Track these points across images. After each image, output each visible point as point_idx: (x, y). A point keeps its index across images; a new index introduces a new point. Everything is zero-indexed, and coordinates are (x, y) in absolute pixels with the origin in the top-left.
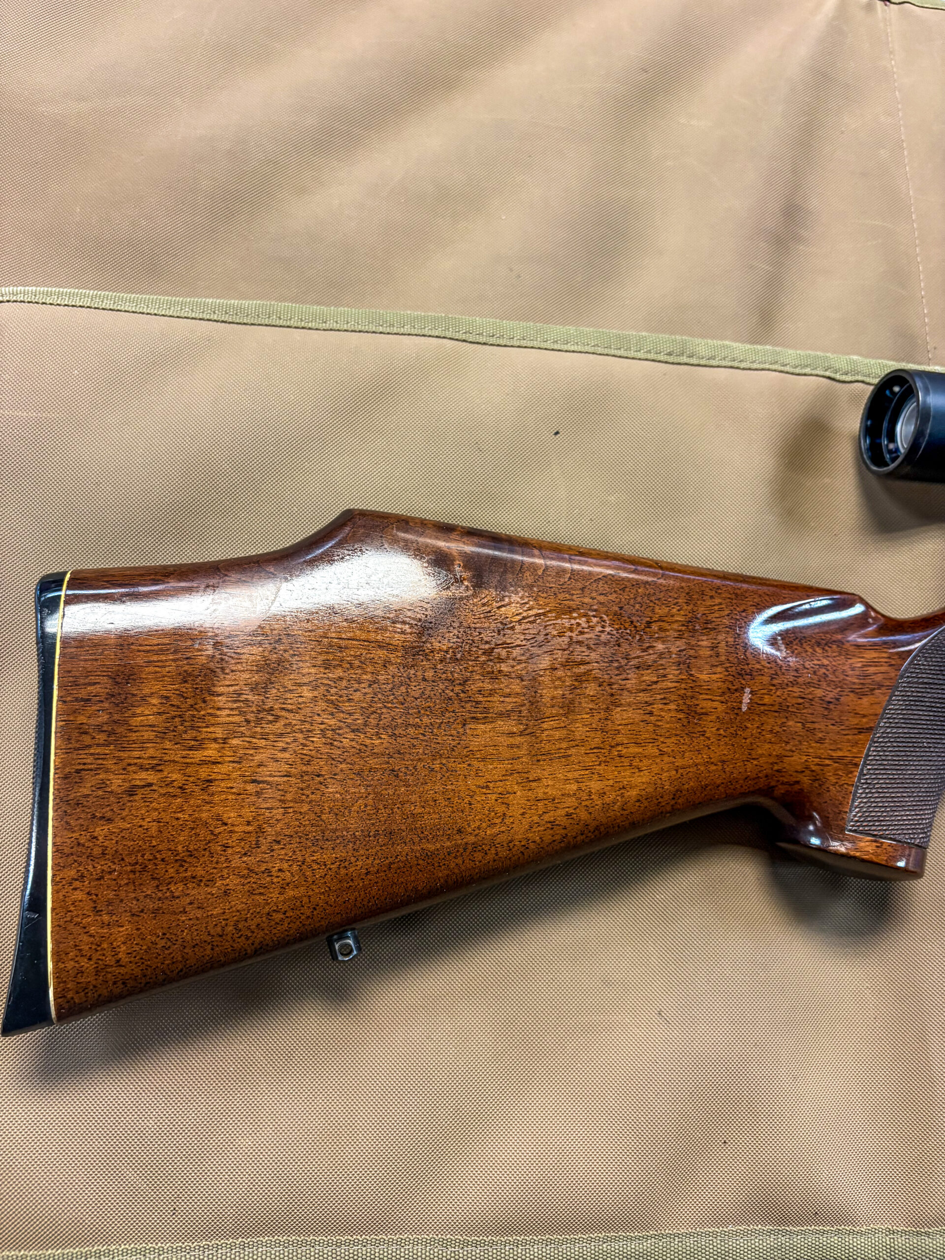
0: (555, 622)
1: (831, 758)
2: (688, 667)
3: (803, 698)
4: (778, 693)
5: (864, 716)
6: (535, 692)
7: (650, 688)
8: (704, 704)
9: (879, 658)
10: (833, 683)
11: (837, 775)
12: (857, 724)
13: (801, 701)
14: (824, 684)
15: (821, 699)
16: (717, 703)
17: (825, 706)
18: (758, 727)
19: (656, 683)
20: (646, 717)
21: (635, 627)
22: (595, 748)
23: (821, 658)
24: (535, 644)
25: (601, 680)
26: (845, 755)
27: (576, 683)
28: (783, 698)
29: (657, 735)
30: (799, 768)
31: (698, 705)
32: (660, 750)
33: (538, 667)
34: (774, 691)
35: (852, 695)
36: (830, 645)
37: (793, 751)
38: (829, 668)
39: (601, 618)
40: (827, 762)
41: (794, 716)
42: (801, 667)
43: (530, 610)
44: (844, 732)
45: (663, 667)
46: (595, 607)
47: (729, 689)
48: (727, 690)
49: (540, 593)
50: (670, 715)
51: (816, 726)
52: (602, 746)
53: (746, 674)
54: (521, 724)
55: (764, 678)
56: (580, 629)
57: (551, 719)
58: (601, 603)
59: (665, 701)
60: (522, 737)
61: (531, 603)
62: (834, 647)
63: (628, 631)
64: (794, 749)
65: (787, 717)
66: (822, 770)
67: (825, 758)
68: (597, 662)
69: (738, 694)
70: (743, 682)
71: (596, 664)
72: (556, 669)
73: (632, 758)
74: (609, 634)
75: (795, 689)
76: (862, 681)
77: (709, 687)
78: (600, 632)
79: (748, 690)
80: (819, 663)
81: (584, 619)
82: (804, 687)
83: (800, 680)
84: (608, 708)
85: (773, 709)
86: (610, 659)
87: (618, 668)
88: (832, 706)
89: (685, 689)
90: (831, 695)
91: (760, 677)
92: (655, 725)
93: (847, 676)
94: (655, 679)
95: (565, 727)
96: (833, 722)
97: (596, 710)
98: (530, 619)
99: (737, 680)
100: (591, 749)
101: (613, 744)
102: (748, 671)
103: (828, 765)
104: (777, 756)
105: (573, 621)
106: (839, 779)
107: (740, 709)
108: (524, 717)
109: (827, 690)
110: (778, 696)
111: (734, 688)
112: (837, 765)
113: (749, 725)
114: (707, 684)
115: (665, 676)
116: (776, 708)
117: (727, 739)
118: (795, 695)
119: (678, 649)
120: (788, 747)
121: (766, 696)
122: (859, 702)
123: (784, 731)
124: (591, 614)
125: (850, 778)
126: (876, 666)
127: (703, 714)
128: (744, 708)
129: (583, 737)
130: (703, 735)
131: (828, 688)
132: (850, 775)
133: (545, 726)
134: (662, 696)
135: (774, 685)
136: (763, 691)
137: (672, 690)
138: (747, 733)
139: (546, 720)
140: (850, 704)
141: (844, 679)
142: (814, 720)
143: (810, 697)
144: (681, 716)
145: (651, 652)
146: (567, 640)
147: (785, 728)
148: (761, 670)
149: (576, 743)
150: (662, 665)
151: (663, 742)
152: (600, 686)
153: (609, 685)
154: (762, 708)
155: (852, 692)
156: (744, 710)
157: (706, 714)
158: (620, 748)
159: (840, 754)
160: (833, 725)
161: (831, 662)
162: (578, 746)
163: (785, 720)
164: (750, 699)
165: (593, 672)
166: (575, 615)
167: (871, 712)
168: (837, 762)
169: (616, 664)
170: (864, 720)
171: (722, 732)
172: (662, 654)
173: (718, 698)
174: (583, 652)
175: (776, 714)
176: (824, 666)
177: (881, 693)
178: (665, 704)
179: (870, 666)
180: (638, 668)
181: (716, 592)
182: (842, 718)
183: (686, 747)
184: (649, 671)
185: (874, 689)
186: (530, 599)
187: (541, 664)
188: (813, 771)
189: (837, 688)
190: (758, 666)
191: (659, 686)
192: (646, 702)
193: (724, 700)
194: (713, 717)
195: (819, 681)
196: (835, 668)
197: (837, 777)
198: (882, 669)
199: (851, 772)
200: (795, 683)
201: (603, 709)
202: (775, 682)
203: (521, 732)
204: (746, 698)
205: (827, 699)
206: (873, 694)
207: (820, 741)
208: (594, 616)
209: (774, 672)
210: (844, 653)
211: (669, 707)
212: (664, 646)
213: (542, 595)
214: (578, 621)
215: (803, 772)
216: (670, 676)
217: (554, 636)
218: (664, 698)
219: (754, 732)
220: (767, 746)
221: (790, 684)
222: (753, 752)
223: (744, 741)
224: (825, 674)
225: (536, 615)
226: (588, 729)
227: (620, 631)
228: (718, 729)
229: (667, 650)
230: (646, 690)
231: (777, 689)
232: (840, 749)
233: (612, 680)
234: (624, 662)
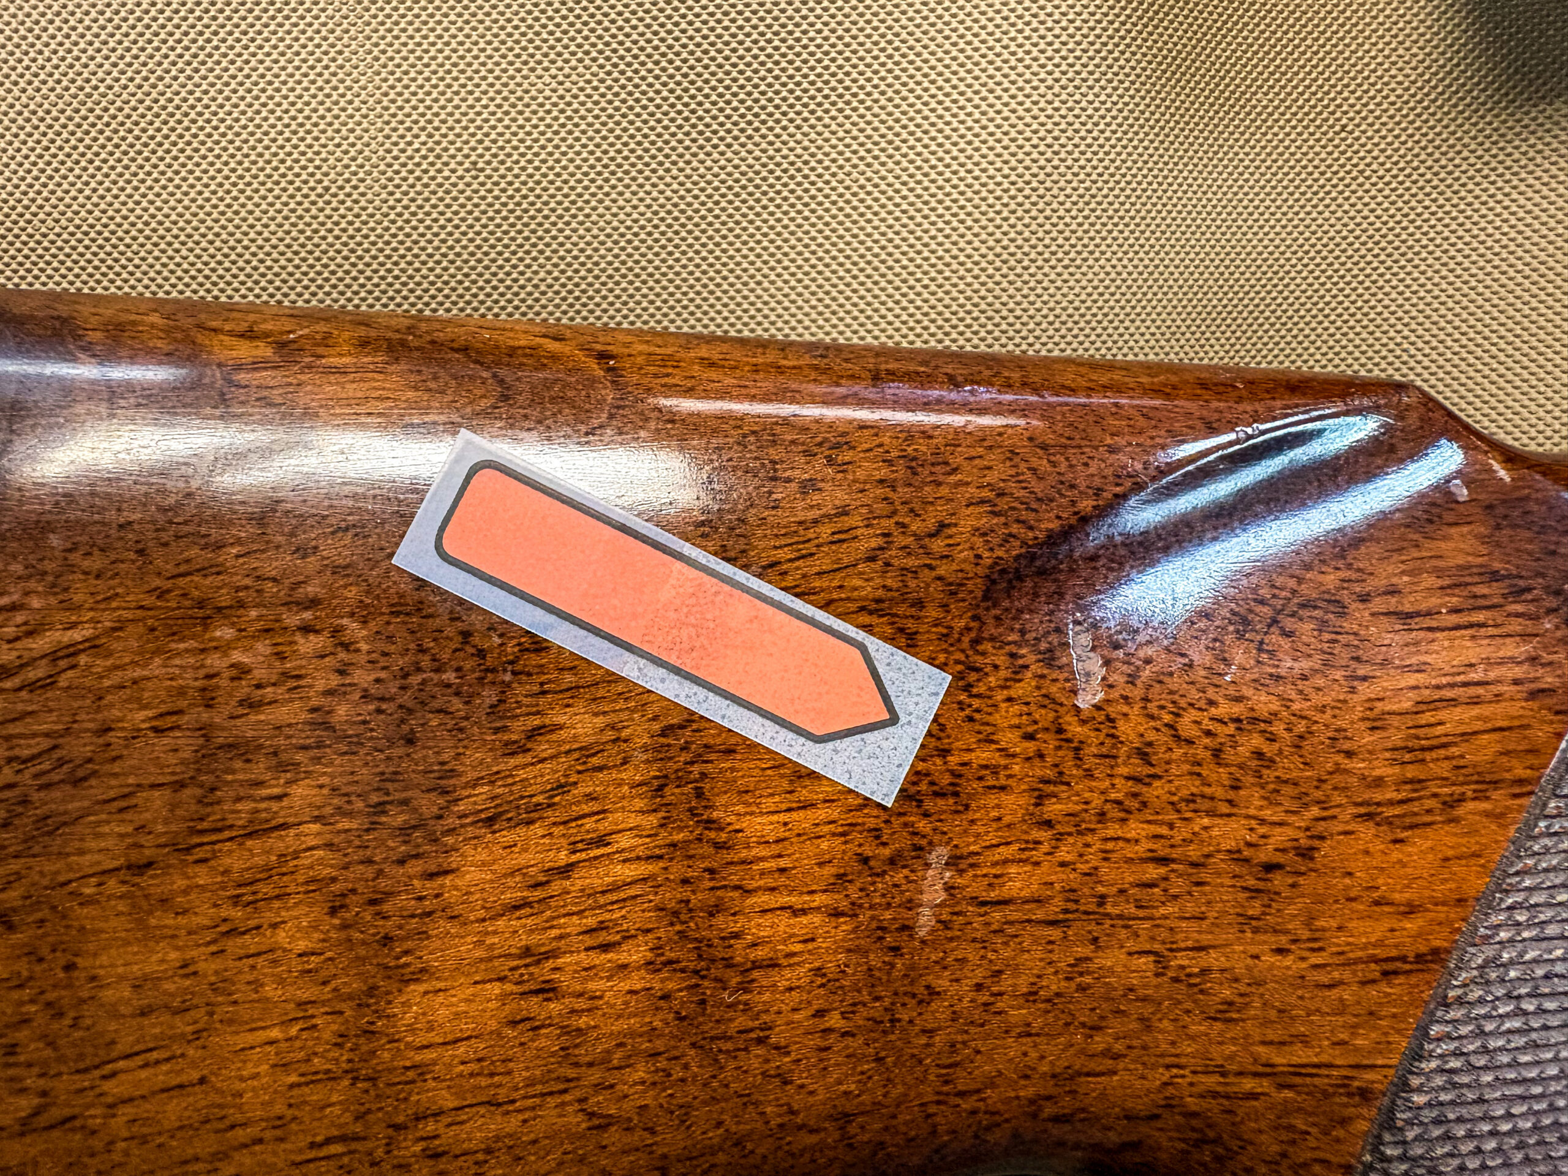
0: (138, 673)
1: (1268, 1071)
2: (699, 794)
3: (1164, 861)
4: (1064, 853)
5: (1411, 910)
6: (69, 967)
7: (539, 894)
8: (759, 927)
9: (1488, 662)
10: (1287, 790)
11: (1290, 1128)
12: (1379, 944)
13: (1153, 872)
14: (1253, 799)
15: (1236, 856)
16: (817, 919)
17: (1251, 882)
18: (979, 987)
19: (566, 871)
20: (533, 1005)
21: (481, 653)
22: (328, 1141)
23: (1247, 692)
24: (55, 777)
25: (336, 888)
26: (1324, 1058)
27: (237, 913)
28: (1083, 867)
29: (576, 1065)
30: (1141, 1106)
31: (736, 936)
32: (592, 1115)
33: (70, 869)
34: (1045, 847)
35: (1366, 832)
36: (1289, 623)
37: (1117, 1057)
38: (1279, 728)
39: (337, 631)
40: (1249, 1084)
41: (1123, 934)
42: (1163, 738)
43: (30, 634)
44: (1324, 979)
45: (595, 806)
46: (311, 590)
47: (865, 860)
48: (857, 867)
49: (75, 558)
50: (625, 986)
51: (1213, 959)
52: (358, 1128)
53: (936, 794)
54: (23, 1091)
55: (1008, 799)
56: (244, 689)
57: (139, 1060)
58: (336, 570)
59: (603, 937)
60: (28, 1140)
61: (36, 603)
62: (1306, 628)
63: (450, 676)
64: (1119, 1047)
65: (1095, 940)
66: (1230, 1112)
67: (1240, 1074)
68: (317, 819)
69: (899, 876)
70: (923, 825)
71: (315, 827)
72: (149, 865)
73: (480, 1157)
74: (366, 696)
75: (1135, 828)
76: (1411, 772)
77: (783, 863)
78: (329, 693)
79: (939, 854)
80: (1237, 709)
81: (263, 647)
82: (1173, 816)
83: (1157, 791)
84: (372, 991)
85: (1040, 915)
86: (374, 798)
87: (405, 831)
88: (1279, 881)
89: (685, 881)
90: (1280, 837)
91: (992, 799)
92: (565, 1030)
93: (1349, 754)
94: (563, 858)
95: (202, 1081)
96: (1283, 940)
97: (324, 1003)
98: (32, 674)
99: (896, 822)
100: (313, 1145)
101: (401, 1119)
102: (946, 779)
103: (1253, 1096)
104: (1054, 1076)
105: (215, 661)
106: (1293, 1142)
107: (906, 928)
108: (30, 1065)
109: (1263, 822)
110: (1063, 864)
111: (887, 852)
112: (1289, 1094)
113: (942, 983)
114: (776, 849)
115: (601, 841)
116: (1054, 909)
117: (855, 1043)
118: (1130, 851)
119: (656, 727)
120: (1100, 1042)
121: (1013, 869)
122: (1395, 856)
123: (1082, 988)
124: (292, 619)
125: (1338, 1140)
126: (1475, 701)
127: (756, 965)
128: (925, 920)
129: (279, 1108)
130: (760, 1041)
131: (1267, 813)
132: (1339, 1133)
133: (113, 1088)
134: (591, 921)
135: (1048, 824)
136: (1005, 852)
137: (632, 892)
138: (939, 1010)
139: (121, 1064)
140: (1351, 866)
141: (1338, 770)
142: (1206, 939)
143: (1194, 852)
144: (671, 985)
145: (543, 748)
146: (187, 744)
147: (1088, 979)
148: (995, 770)
149: (251, 1131)
150: (591, 797)
151: (599, 1087)
152: (333, 911)
153: (373, 902)
154: (996, 915)
155: (1369, 816)
156: (922, 933)
157: (773, 965)
158: (430, 1127)
159: (1301, 1055)
160: (1280, 951)
161: (1286, 702)
162: (260, 1141)
163: (1081, 951)
164: (949, 888)
165: (306, 860)
166: (224, 632)
167: (1441, 890)
168: (1290, 1087)
169: (399, 818)
170: (1409, 926)
171: (834, 1020)
172: (587, 751)
173: (819, 899)
174: (259, 784)
175: (1055, 933)
176: (1255, 720)
177: (1487, 814)
178: (605, 947)
179: (1453, 702)
180: (490, 821)
181: (830, 461)
182: (1320, 923)
183: (693, 1090)
184: (538, 829)
185: (1462, 799)
186: (32, 585)
187: (81, 852)
188: (1194, 1115)
189: (1306, 805)
190: (984, 755)
191: (578, 882)
192: (527, 951)
193: (844, 905)
194: (800, 974)
195: (1235, 788)
196: (1301, 727)
197: (1285, 1136)
198: (1500, 713)
199: (1344, 1122)
200: (1134, 804)
201: (350, 997)
202: (1053, 809)
203: (24, 1122)
204: (933, 892)
205: (1264, 855)
206: (1455, 820)
207: (1227, 1012)
208: (307, 629)
209: (1050, 773)
210: (1343, 656)
211: (621, 956)
212: (600, 721)
213: (86, 564)
214: (237, 656)
215: (1156, 1117)
216: (624, 841)
217: (136, 734)
218: (602, 927)
219: (966, 1002)
220: (1013, 1048)
221: (1114, 813)
222: (960, 1073)
223: (923, 1040)
224: (1259, 755)
225: (54, 656)
226: (293, 1078)
227: (415, 680)
228: (820, 1013)
229: (610, 735)
230: (526, 904)
231: (1059, 837)
232: (1304, 1040)
233: (383, 884)
234: (428, 805)
